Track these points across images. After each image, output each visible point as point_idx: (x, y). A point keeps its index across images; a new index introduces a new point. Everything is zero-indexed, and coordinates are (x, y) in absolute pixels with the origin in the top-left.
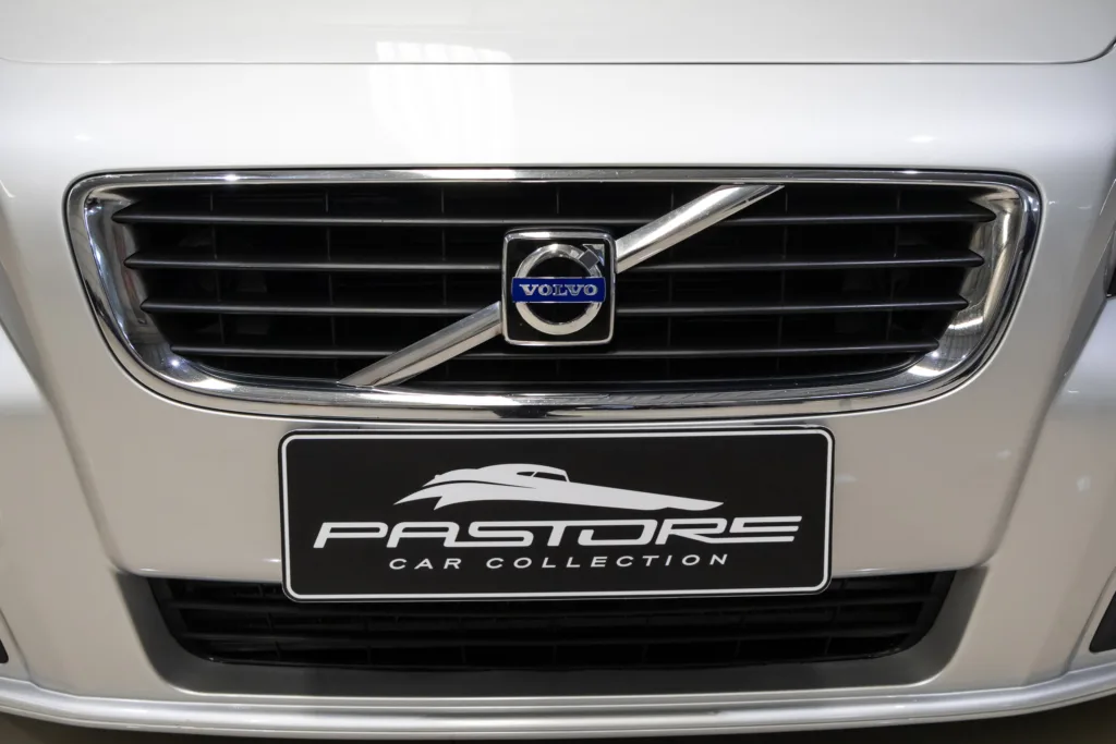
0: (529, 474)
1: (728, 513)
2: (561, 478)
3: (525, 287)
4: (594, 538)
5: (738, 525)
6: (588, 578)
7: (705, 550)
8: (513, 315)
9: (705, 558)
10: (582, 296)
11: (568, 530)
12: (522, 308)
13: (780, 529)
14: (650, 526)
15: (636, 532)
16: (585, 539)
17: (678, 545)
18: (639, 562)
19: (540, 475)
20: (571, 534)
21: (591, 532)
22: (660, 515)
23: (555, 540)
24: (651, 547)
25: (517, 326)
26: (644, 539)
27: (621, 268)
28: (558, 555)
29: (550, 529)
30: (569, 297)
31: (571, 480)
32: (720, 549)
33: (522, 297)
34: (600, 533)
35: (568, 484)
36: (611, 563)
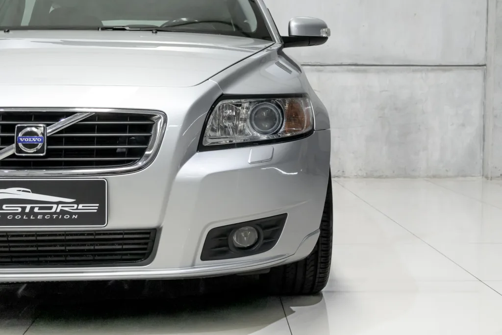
0: (20, 191)
1: (77, 203)
2: (29, 192)
3: (21, 139)
4: (39, 210)
5: (80, 206)
6: (37, 222)
7: (71, 214)
8: (17, 147)
9: (71, 216)
10: (37, 141)
11: (31, 207)
12: (20, 145)
13: (93, 208)
14: (55, 206)
15: (51, 208)
16: (36, 210)
17: (63, 212)
18: (52, 217)
19: (23, 191)
20: (32, 208)
21: (38, 208)
22: (58, 203)
23: (27, 210)
24: (55, 213)
25: (19, 150)
26: (53, 210)
27: (48, 135)
28: (28, 215)
29: (26, 207)
30: (33, 141)
31: (32, 192)
32: (75, 214)
33: (20, 142)
34: (40, 208)
35: (31, 194)
36: (44, 217)
